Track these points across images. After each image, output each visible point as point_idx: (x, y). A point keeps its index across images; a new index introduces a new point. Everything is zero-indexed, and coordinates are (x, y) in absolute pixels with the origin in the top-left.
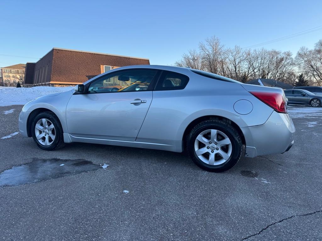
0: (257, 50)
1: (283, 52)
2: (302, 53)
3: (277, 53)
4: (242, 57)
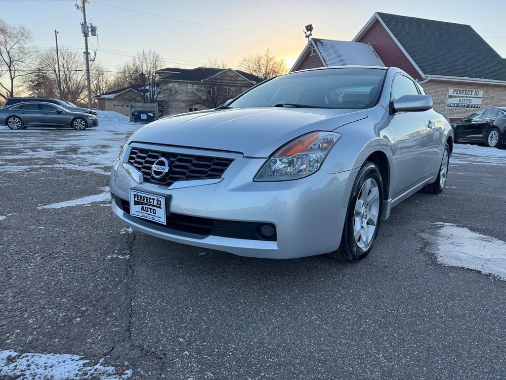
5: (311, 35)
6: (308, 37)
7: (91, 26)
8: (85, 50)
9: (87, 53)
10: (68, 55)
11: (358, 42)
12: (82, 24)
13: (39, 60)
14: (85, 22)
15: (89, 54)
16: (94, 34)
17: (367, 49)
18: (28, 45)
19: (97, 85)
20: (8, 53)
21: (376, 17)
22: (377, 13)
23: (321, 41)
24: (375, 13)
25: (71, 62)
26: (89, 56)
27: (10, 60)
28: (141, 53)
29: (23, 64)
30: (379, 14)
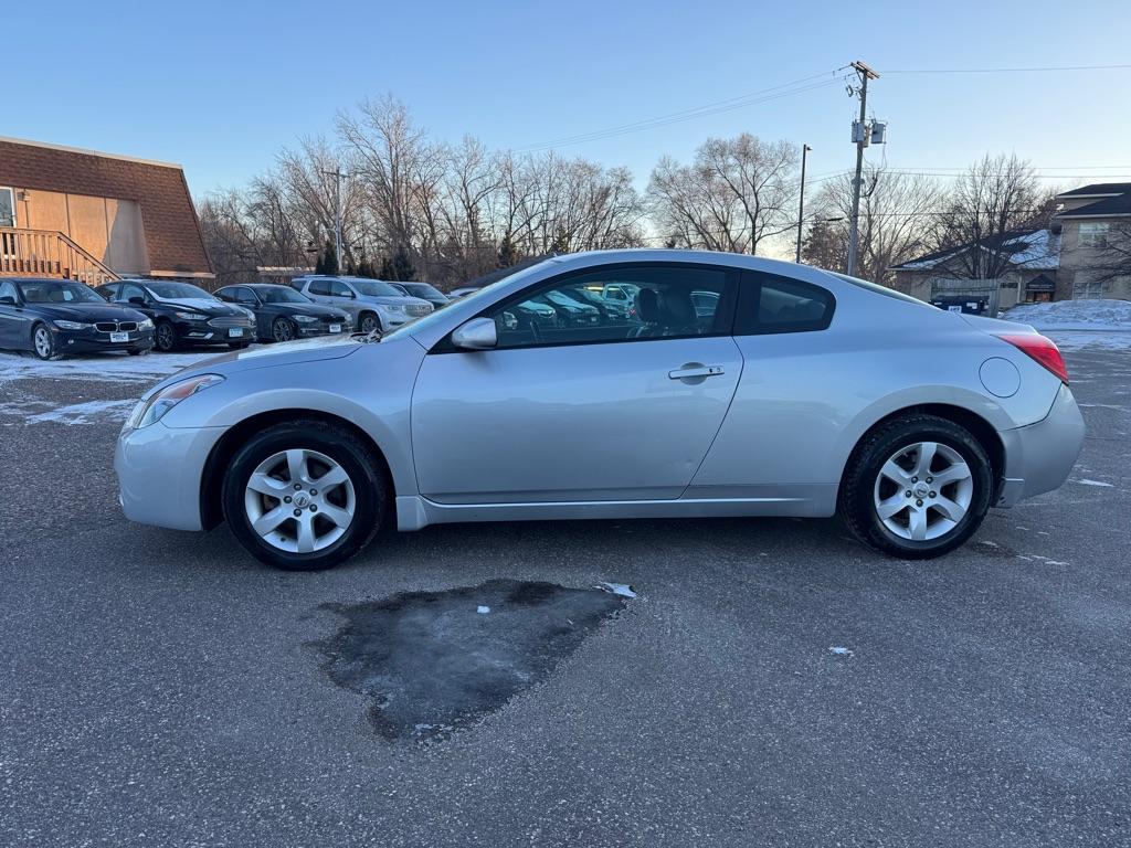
0: (535, 157)
1: (607, 168)
2: (665, 176)
3: (592, 171)
4: (487, 178)
7: (875, 125)
8: (854, 176)
9: (858, 182)
12: (854, 124)
14: (863, 118)
15: (863, 182)
16: (878, 141)
20: (756, 195)
27: (758, 208)
29: (778, 213)
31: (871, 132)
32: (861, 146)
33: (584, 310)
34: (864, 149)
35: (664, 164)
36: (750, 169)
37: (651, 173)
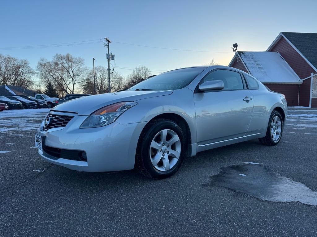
1: (19, 59)
3: (13, 60)
5: (236, 49)
6: (234, 51)
7: (112, 55)
8: (108, 68)
9: (109, 69)
10: (103, 71)
11: (270, 51)
12: (107, 54)
13: (87, 75)
14: (109, 53)
15: (110, 69)
16: (113, 59)
17: (276, 56)
18: (82, 67)
19: (118, 86)
20: (72, 71)
21: (281, 35)
22: (282, 32)
23: (244, 53)
24: (280, 33)
25: (105, 74)
26: (110, 71)
27: (73, 75)
28: (138, 68)
29: (80, 77)
30: (283, 33)
31: (111, 57)
32: (109, 60)
33: (32, 103)
34: (110, 61)
35: (42, 59)
36: (70, 63)
37: (38, 62)
